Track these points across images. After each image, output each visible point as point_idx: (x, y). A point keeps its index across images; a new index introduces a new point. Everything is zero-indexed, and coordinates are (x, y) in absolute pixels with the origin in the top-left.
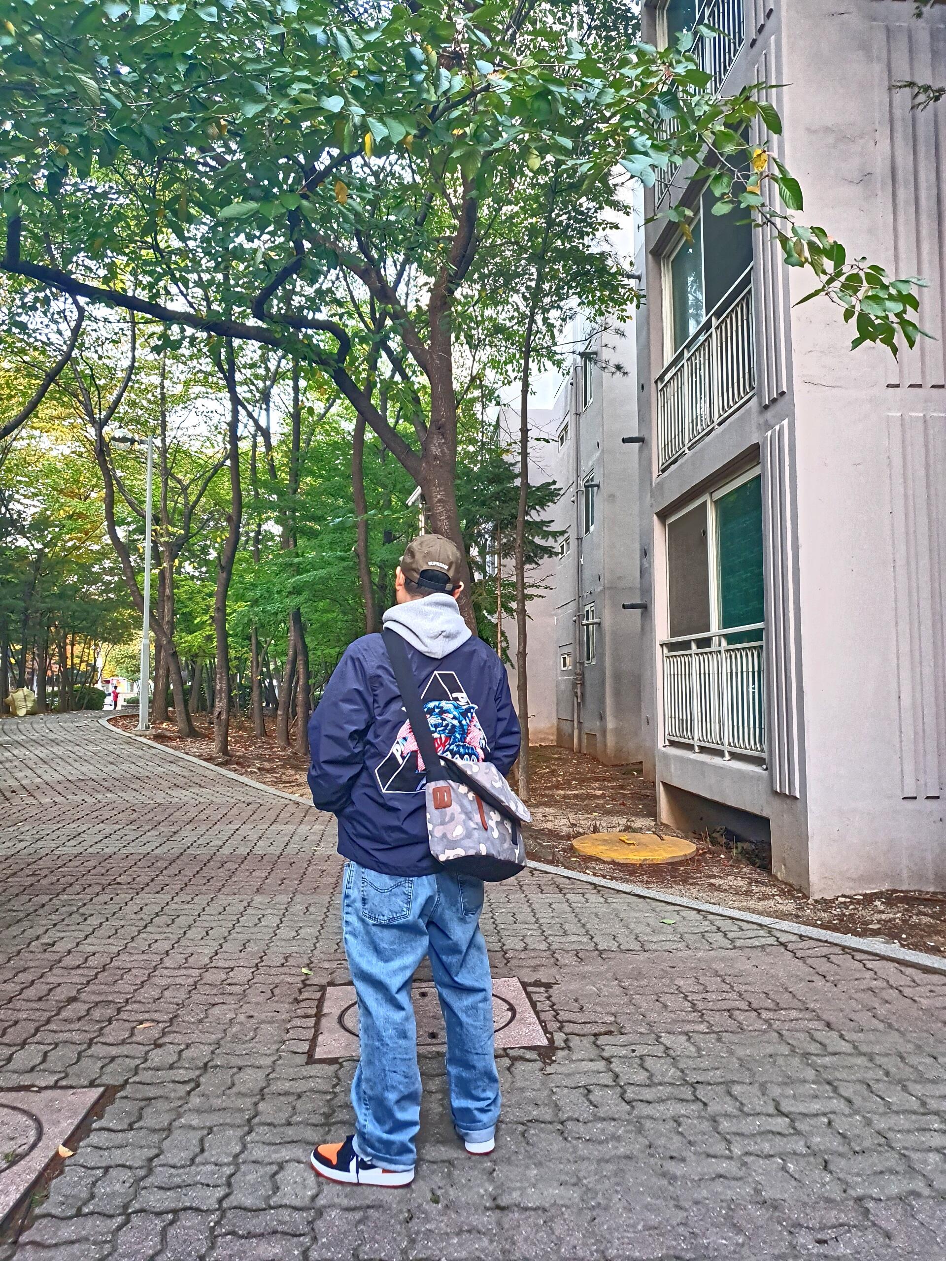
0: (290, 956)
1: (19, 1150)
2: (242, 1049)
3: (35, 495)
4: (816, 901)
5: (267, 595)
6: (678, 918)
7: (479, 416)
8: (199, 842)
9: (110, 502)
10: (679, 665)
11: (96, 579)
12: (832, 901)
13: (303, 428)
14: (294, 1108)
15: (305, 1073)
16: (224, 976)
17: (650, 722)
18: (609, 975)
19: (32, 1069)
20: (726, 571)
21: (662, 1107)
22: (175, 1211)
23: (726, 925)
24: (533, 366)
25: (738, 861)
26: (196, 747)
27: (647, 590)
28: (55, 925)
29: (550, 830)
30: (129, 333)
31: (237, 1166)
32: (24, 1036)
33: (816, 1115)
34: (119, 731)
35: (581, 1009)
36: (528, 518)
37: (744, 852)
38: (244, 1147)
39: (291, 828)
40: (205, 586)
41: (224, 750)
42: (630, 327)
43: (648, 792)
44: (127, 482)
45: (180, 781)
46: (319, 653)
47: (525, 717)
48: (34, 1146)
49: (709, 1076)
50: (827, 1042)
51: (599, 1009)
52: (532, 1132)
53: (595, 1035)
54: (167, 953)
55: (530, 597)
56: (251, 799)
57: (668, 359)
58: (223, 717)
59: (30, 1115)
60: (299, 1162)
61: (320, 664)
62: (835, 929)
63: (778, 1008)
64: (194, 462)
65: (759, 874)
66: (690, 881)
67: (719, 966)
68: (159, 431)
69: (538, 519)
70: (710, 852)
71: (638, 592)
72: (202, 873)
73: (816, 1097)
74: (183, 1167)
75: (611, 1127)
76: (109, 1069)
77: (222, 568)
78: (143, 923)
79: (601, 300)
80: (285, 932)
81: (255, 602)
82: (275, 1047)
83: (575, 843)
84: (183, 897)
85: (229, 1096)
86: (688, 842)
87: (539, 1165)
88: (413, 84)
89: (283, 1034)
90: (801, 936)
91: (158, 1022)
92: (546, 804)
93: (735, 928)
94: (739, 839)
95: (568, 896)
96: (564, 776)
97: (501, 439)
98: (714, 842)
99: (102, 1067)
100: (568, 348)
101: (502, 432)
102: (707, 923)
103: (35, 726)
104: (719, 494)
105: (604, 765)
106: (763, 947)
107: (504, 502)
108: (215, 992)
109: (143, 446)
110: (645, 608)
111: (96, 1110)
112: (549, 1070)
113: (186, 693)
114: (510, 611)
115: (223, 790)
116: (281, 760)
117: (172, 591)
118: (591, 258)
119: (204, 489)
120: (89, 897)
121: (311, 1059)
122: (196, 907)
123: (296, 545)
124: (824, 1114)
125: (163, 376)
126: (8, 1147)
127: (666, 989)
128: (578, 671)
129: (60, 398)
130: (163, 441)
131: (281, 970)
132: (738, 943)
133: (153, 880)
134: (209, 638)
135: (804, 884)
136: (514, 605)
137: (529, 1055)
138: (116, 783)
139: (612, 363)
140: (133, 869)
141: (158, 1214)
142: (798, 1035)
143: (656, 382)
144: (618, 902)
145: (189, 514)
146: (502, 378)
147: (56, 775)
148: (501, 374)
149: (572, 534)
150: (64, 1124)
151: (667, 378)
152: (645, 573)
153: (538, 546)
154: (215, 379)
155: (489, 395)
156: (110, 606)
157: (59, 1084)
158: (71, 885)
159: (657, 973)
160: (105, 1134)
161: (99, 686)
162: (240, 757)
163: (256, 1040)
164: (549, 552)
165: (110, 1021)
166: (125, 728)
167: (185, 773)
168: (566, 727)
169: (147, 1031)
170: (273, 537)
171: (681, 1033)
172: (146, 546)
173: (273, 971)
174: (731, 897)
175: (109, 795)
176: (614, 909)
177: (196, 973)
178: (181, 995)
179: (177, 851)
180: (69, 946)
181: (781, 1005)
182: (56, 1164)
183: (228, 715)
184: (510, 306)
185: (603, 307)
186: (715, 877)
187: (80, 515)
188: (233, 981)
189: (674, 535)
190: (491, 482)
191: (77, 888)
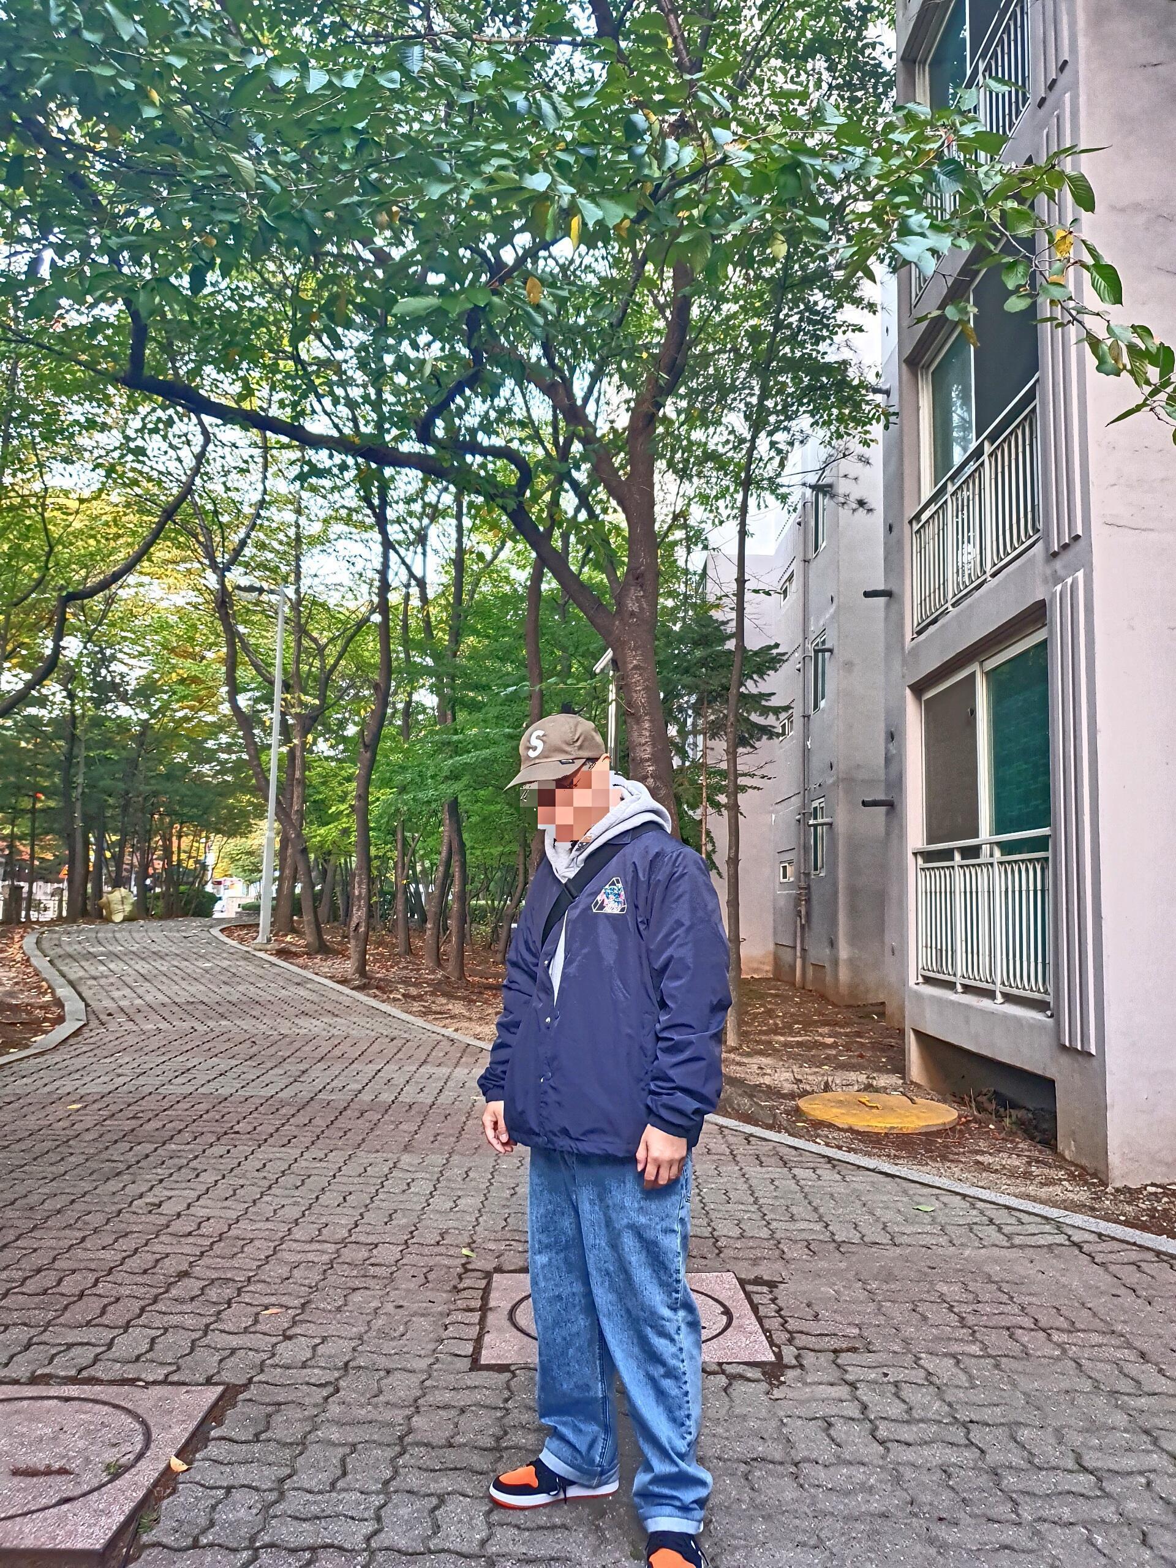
0: (447, 1232)
1: (123, 1461)
2: (389, 1347)
3: (141, 654)
4: (1117, 1190)
5: (418, 780)
6: (937, 1204)
7: (681, 563)
8: (333, 1084)
9: (231, 663)
10: (938, 880)
11: (210, 757)
12: (1139, 1191)
13: (467, 579)
14: (456, 1425)
15: (469, 1383)
16: (366, 1255)
17: (899, 952)
18: (851, 1275)
19: (138, 1358)
20: (999, 762)
21: (926, 1452)
22: (313, 1549)
23: (1001, 1216)
24: (752, 502)
25: (1012, 1133)
26: (328, 966)
27: (896, 783)
28: (161, 1181)
29: (768, 1087)
30: (260, 460)
31: (387, 1494)
32: (128, 1317)
33: (1131, 1473)
34: (234, 943)
35: (816, 1316)
36: (742, 689)
37: (1020, 1123)
38: (396, 1472)
39: (444, 1071)
40: (343, 768)
41: (362, 971)
42: (876, 453)
43: (893, 1042)
44: (252, 641)
45: (308, 1007)
46: (478, 853)
47: (736, 940)
48: (140, 1456)
49: (986, 1415)
50: (1141, 1377)
51: (839, 1318)
52: (757, 1474)
53: (835, 1351)
54: (297, 1223)
55: (744, 789)
56: (396, 1033)
57: (926, 494)
58: (362, 929)
59: (136, 1416)
60: (465, 1496)
61: (478, 867)
62: (1143, 1227)
63: (1073, 1329)
64: (333, 617)
65: (1040, 1152)
66: (951, 1157)
67: (994, 1270)
68: (292, 578)
69: (755, 691)
70: (975, 1121)
71: (883, 786)
72: (337, 1124)
73: (1130, 1450)
74: (320, 1492)
75: (859, 1474)
76: (229, 1363)
77: (366, 746)
78: (267, 1183)
79: (840, 419)
80: (441, 1202)
81: (403, 789)
82: (432, 1346)
83: (802, 1103)
84: (314, 1152)
85: (376, 1406)
86: (946, 1106)
87: (767, 1518)
88: (633, 157)
89: (441, 1330)
90: (1100, 1235)
91: (288, 1308)
92: (761, 1053)
93: (1013, 1221)
94: (1014, 1106)
95: (795, 1171)
96: (784, 1016)
97: (708, 590)
98: (980, 1109)
99: (221, 1361)
100: (797, 479)
101: (709, 582)
102: (975, 1212)
103: (135, 935)
104: (992, 664)
105: (834, 1005)
106: (1050, 1246)
107: (712, 669)
108: (355, 1273)
109: (274, 598)
110: (892, 806)
111: (215, 1414)
112: (777, 1393)
113: (317, 898)
114: (717, 805)
115: (362, 1021)
116: (429, 985)
117: (303, 774)
118: (828, 368)
119: (344, 650)
120: (201, 1148)
121: (476, 1365)
122: (330, 1165)
123: (454, 719)
124: (1141, 1473)
125: (298, 512)
126: (110, 1456)
127: (925, 1296)
128: (803, 884)
129: (176, 538)
130: (297, 592)
131: (437, 1249)
132: (1017, 1241)
133: (277, 1130)
134: (346, 832)
135: (1102, 1168)
136: (722, 799)
137: (750, 1373)
138: (232, 1008)
139: (852, 498)
140: (255, 1115)
141: (293, 1551)
142: (1100, 1365)
143: (910, 522)
144: (859, 1180)
145: (325, 680)
146: (712, 516)
147: (160, 996)
148: (711, 511)
149: (797, 712)
150: (176, 1430)
151: (924, 517)
152: (894, 761)
153: (755, 725)
154: (360, 517)
155: (695, 538)
156: (226, 790)
157: (170, 1379)
158: (180, 1131)
159: (912, 1275)
160: (226, 1446)
161: (209, 888)
162: (381, 980)
163: (408, 1336)
164: (768, 732)
165: (229, 1303)
166: (242, 941)
167: (314, 997)
168: (786, 956)
169: (275, 1319)
170: (425, 709)
171: (945, 1355)
172: (272, 717)
173: (426, 1251)
174: (1004, 1180)
175: (224, 1023)
176: (854, 1190)
177: (331, 1248)
178: (315, 1276)
179: (306, 1095)
180: (179, 1208)
181: (1078, 1325)
182: (167, 1480)
183: (368, 926)
184: (722, 428)
185: (842, 429)
186: (983, 1153)
187: (195, 680)
188: (377, 1261)
189: (932, 712)
190: (696, 644)
191: (187, 1136)
